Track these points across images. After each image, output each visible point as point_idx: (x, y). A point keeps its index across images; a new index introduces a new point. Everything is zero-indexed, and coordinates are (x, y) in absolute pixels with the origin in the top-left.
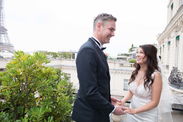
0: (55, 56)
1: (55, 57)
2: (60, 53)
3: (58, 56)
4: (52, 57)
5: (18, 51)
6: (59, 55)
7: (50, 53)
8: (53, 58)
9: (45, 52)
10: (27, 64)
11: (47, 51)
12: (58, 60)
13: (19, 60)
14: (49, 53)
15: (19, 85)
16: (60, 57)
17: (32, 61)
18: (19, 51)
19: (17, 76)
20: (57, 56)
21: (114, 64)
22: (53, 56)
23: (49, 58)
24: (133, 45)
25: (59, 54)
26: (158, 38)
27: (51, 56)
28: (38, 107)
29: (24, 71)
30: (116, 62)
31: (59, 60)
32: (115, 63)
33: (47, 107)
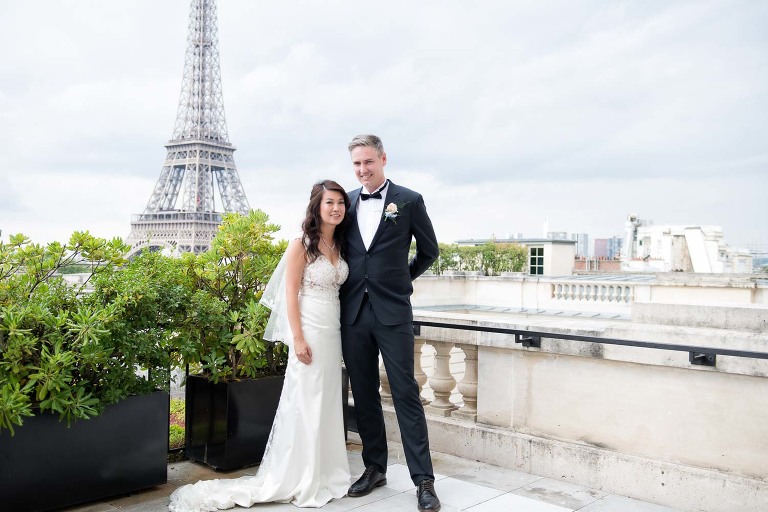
3: (453, 264)
6: (461, 256)
12: (450, 280)
16: (466, 268)
25: (462, 253)
31: (457, 278)
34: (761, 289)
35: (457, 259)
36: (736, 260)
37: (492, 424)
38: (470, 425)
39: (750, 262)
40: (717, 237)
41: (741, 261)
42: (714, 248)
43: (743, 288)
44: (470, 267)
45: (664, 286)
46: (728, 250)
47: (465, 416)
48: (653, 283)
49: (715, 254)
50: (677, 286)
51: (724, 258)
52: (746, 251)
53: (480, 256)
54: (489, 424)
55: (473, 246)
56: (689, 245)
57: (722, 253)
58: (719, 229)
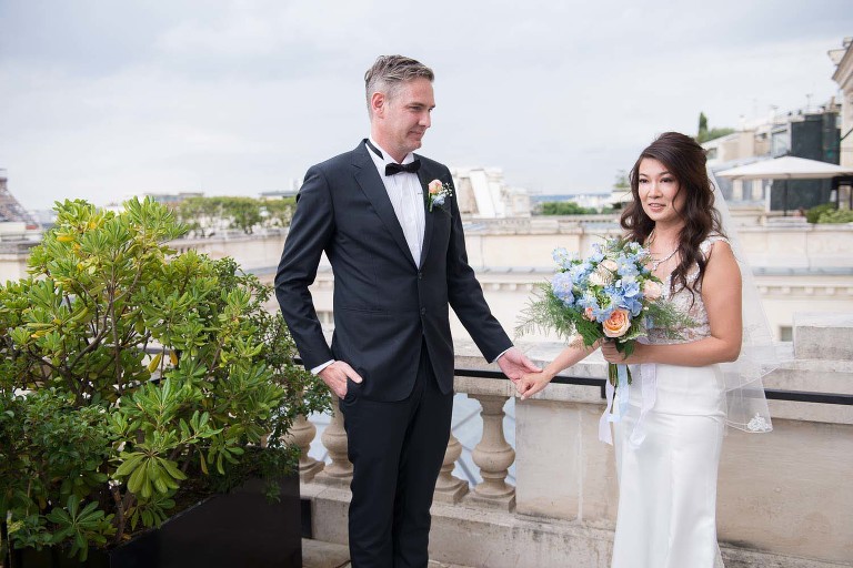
0: (248, 218)
1: (244, 227)
2: (270, 198)
3: (261, 220)
4: (231, 227)
5: (67, 201)
6: (268, 210)
7: (216, 202)
8: (235, 230)
9: (191, 201)
10: (108, 242)
11: (200, 195)
12: (264, 239)
13: (79, 228)
14: (212, 206)
15: (83, 317)
16: (276, 224)
17: (123, 229)
18: (72, 200)
19: (76, 289)
20: (256, 219)
21: (576, 238)
22: (232, 219)
23: (212, 234)
24: (703, 123)
25: (269, 206)
26: (840, 66)
27: (226, 223)
28: (156, 382)
29: (100, 265)
30: (590, 230)
31: (271, 237)
32: (582, 236)
33: (188, 386)
34: (587, 235)
35: (264, 214)
36: (516, 200)
37: (543, 516)
38: (505, 520)
39: (526, 201)
40: (498, 179)
41: (520, 200)
42: (496, 188)
43: (572, 234)
44: (280, 223)
45: (495, 235)
46: (509, 190)
47: (491, 503)
48: (483, 233)
49: (497, 194)
50: (508, 235)
51: (505, 198)
52: (522, 191)
53: (289, 209)
54: (538, 516)
55: (280, 198)
56: (474, 186)
57: (503, 193)
58: (500, 170)
